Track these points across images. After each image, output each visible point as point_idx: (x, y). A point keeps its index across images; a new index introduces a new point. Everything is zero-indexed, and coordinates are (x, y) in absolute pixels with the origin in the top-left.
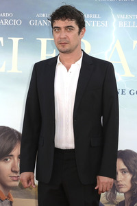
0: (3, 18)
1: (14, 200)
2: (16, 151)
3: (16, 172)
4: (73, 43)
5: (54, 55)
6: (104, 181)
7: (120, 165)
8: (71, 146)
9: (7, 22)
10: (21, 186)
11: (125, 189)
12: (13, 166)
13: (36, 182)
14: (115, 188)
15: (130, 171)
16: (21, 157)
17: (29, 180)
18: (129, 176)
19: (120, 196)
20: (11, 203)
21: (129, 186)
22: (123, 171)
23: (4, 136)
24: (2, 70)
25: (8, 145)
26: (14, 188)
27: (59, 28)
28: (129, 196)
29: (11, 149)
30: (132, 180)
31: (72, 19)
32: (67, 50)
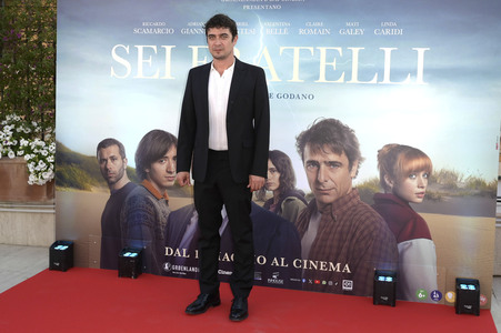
0: (156, 27)
1: (170, 199)
2: (172, 152)
3: (171, 173)
4: (227, 50)
5: (205, 62)
6: (255, 180)
7: (270, 165)
8: (225, 147)
9: (160, 31)
10: (177, 185)
11: (274, 188)
12: (169, 167)
13: (192, 182)
14: (265, 187)
15: (278, 170)
16: (177, 158)
17: (185, 179)
18: (277, 175)
19: (269, 194)
20: (167, 202)
21: (278, 184)
22: (272, 170)
23: (159, 139)
24: (156, 76)
25: (162, 148)
26: (169, 188)
27: (214, 36)
28: (277, 194)
29: (166, 151)
30: (280, 179)
31: (226, 27)
32: (221, 56)
